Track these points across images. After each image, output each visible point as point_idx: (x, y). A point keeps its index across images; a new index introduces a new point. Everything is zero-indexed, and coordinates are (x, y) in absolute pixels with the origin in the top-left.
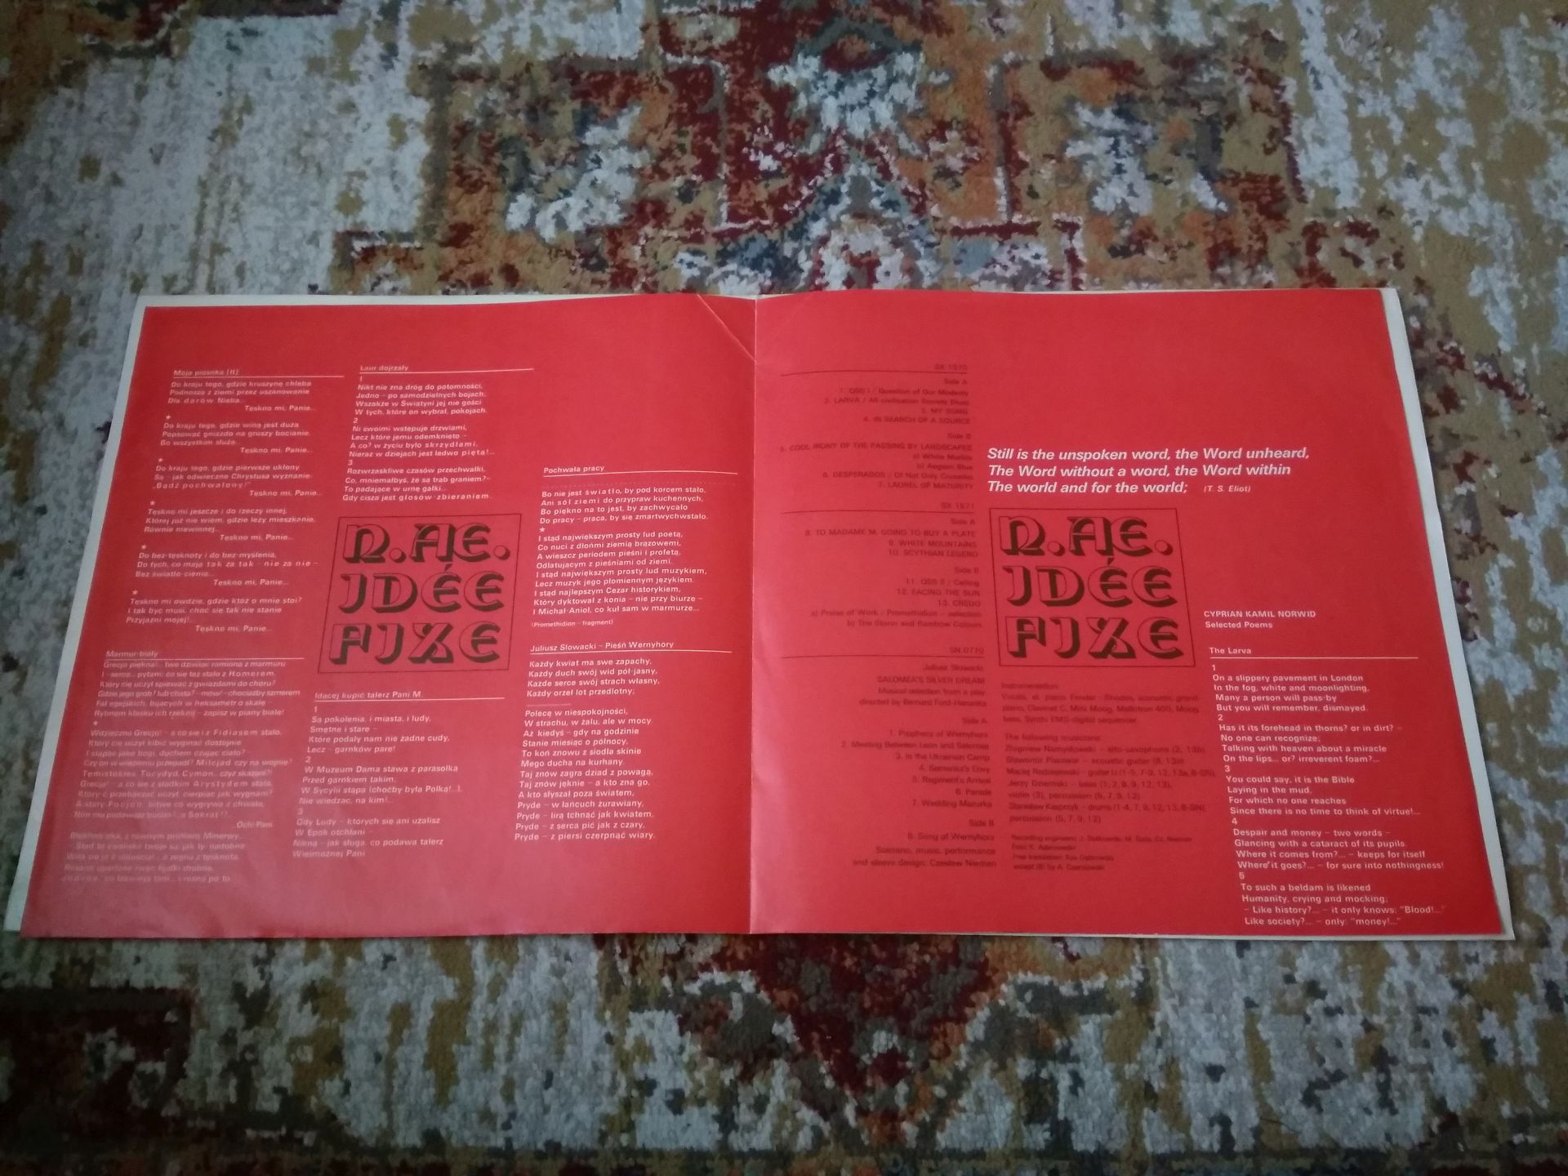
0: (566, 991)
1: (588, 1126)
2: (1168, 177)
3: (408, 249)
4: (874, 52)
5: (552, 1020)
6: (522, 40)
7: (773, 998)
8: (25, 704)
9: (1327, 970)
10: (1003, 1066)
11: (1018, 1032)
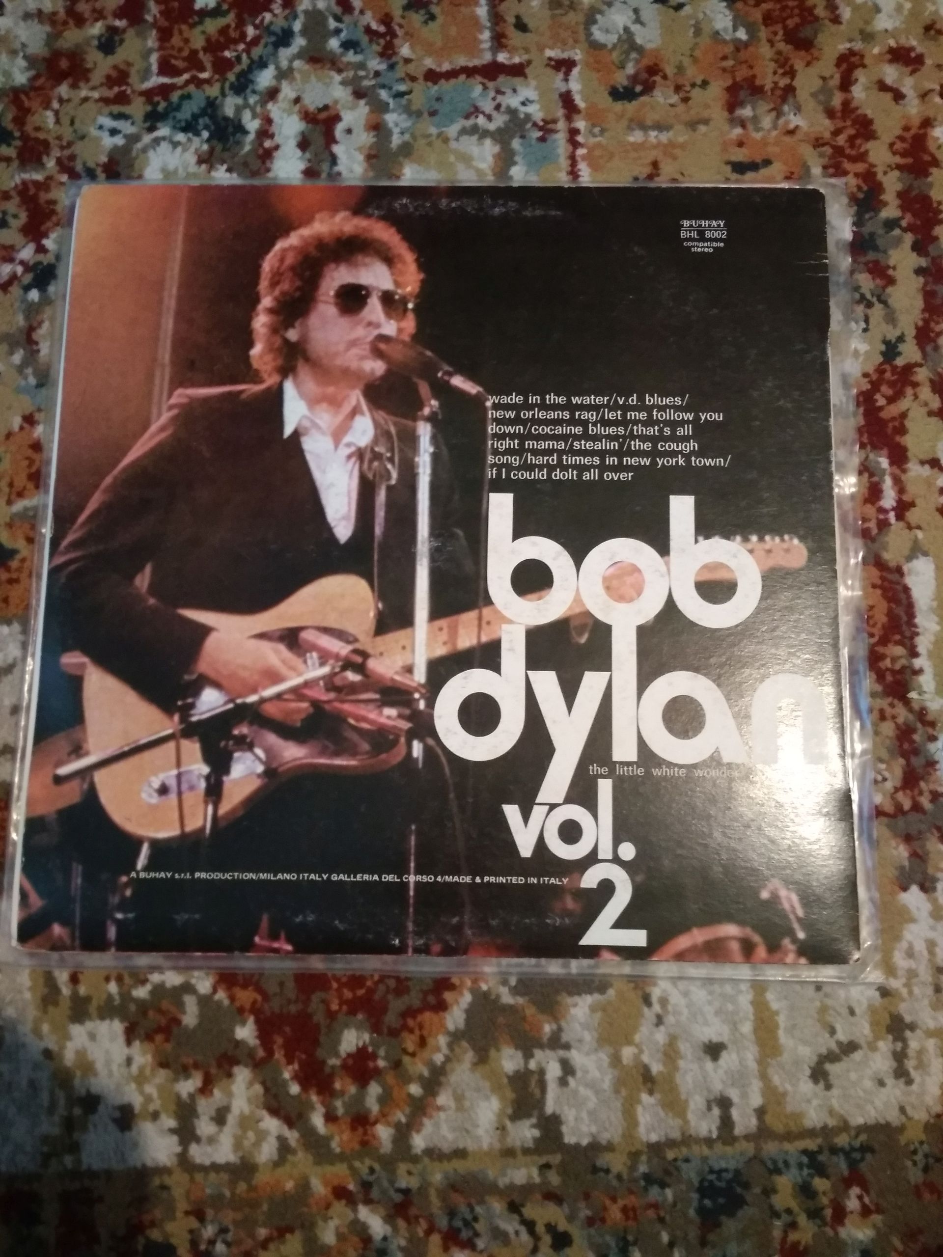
7: (232, 998)
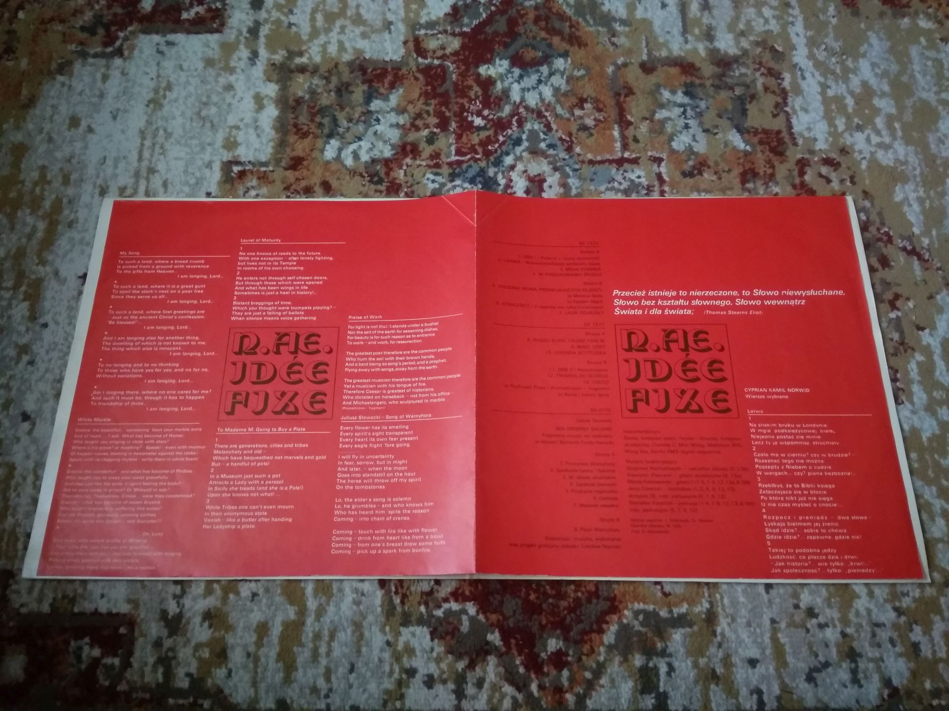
0: (362, 614)
1: (376, 696)
2: (716, 131)
3: (265, 172)
4: (541, 57)
5: (354, 632)
6: (333, 49)
8: (35, 441)
9: (819, 601)
10: (626, 660)
11: (635, 639)
